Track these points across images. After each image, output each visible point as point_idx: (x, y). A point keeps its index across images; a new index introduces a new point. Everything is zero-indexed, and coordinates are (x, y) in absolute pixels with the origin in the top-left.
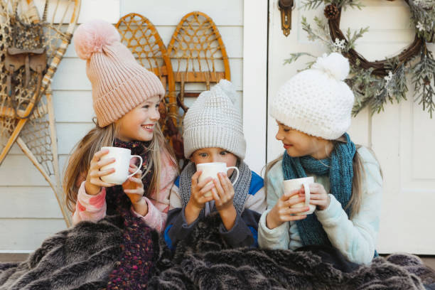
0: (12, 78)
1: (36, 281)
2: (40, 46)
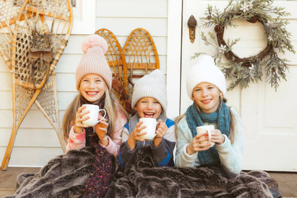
0: (33, 66)
1: (45, 184)
2: (49, 47)
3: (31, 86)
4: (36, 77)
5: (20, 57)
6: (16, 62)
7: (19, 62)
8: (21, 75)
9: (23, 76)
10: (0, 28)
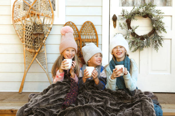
2: (42, 31)
3: (33, 51)
4: (36, 46)
5: (28, 36)
6: (26, 39)
7: (27, 39)
8: (28, 45)
9: (29, 46)
10: (17, 22)
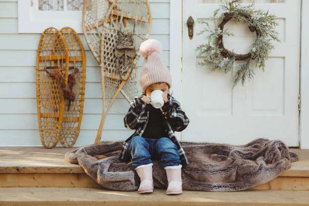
2: (132, 45)
3: (118, 78)
4: (122, 70)
5: (108, 54)
6: (105, 58)
7: (107, 58)
8: (109, 68)
9: (110, 70)
10: (91, 29)
